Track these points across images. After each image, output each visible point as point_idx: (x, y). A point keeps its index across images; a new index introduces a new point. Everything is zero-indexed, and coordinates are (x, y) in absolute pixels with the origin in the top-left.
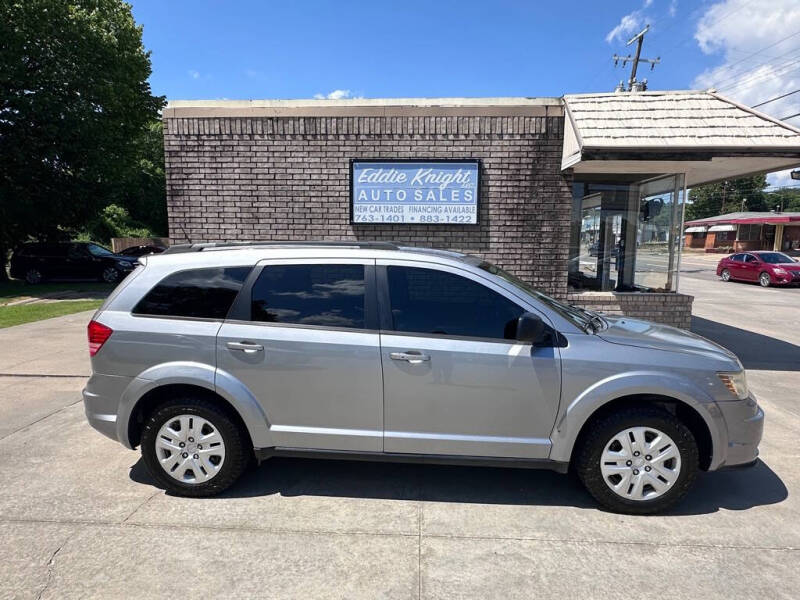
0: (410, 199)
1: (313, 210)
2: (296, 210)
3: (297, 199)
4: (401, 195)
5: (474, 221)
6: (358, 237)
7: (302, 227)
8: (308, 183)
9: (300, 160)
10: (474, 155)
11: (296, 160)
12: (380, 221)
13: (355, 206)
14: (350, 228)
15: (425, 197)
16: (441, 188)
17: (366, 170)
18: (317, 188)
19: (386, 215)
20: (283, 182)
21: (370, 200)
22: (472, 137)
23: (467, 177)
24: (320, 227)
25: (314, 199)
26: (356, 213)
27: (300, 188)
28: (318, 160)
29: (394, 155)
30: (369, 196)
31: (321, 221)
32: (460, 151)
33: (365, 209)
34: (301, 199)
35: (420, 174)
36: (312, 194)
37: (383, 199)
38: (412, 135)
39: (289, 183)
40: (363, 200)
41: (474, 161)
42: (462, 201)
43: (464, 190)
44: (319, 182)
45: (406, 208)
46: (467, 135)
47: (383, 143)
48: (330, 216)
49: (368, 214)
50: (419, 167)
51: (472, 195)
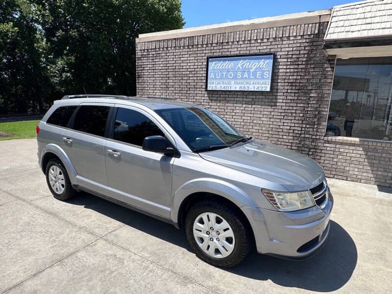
0: (235, 78)
1: (191, 84)
2: (183, 84)
3: (184, 78)
4: (231, 76)
5: (268, 89)
6: (209, 97)
7: (186, 92)
8: (189, 70)
9: (186, 59)
10: (272, 50)
11: (184, 59)
12: (220, 89)
13: (209, 81)
14: (206, 93)
15: (243, 76)
16: (252, 71)
17: (214, 62)
18: (193, 73)
19: (223, 86)
20: (179, 70)
21: (216, 78)
22: (271, 40)
23: (266, 64)
24: (193, 92)
25: (191, 78)
26: (209, 85)
27: (185, 73)
28: (193, 58)
29: (228, 54)
30: (215, 76)
31: (193, 89)
32: (264, 49)
33: (213, 83)
34: (186, 78)
35: (241, 63)
36: (190, 75)
37: (221, 78)
38: (238, 42)
39: (181, 70)
40: (212, 78)
41: (271, 54)
42: (263, 78)
43: (264, 71)
44: (193, 70)
45: (233, 82)
46: (268, 39)
47: (224, 47)
48: (198, 87)
49: (214, 85)
50: (240, 60)
51: (268, 75)
